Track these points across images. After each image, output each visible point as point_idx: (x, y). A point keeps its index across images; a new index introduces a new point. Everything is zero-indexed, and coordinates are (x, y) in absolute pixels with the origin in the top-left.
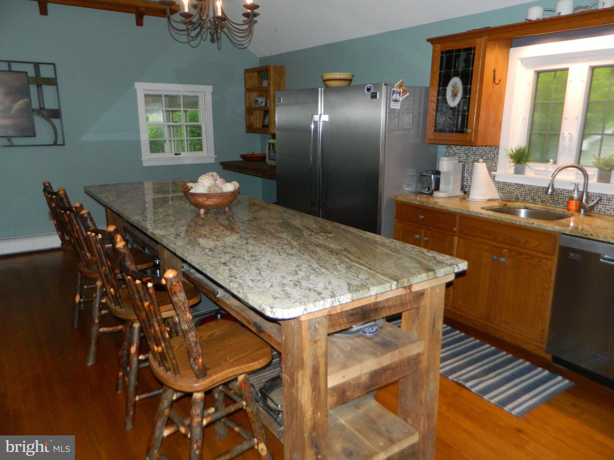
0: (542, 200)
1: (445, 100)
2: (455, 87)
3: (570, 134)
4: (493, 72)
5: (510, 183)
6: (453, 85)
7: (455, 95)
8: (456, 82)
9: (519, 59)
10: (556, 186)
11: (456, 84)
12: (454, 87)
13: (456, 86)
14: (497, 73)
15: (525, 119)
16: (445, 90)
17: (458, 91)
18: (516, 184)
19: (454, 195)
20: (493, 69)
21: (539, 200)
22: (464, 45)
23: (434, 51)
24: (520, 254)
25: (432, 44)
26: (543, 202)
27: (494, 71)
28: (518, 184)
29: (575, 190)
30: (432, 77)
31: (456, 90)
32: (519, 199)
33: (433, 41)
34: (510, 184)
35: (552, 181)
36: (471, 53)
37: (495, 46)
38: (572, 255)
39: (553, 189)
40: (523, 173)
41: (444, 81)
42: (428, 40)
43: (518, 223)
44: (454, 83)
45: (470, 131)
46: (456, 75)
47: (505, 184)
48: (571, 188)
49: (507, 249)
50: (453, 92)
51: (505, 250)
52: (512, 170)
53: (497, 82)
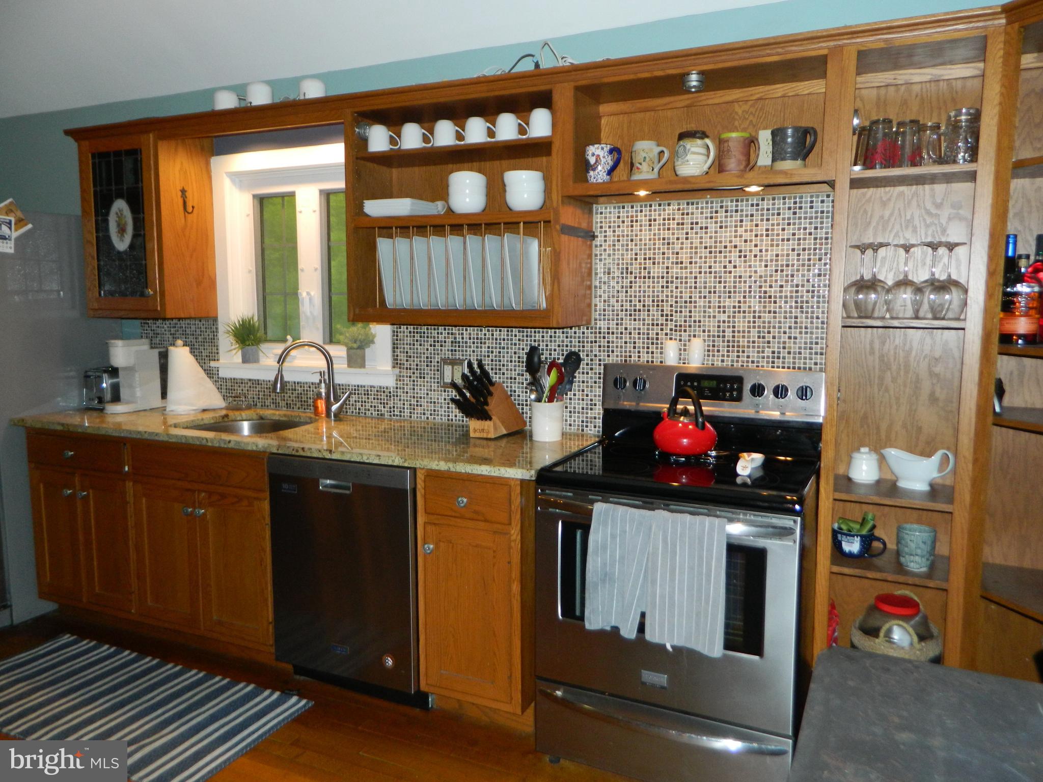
0: (287, 404)
1: (108, 239)
2: (120, 215)
3: (308, 293)
4: (180, 193)
5: (242, 379)
6: (117, 214)
7: (122, 230)
8: (120, 206)
9: (226, 173)
10: (287, 378)
11: (121, 210)
12: (118, 217)
13: (122, 214)
14: (189, 194)
15: (250, 271)
16: (106, 221)
17: (125, 224)
18: (250, 380)
19: (148, 408)
20: (179, 188)
21: (283, 404)
22: (124, 144)
23: (80, 153)
24: (223, 496)
25: (76, 140)
26: (288, 406)
27: (183, 191)
28: (253, 380)
29: (321, 381)
30: (84, 200)
31: (123, 222)
32: (256, 405)
33: (77, 134)
34: (242, 381)
35: (280, 371)
36: (137, 158)
37: (176, 150)
38: (285, 486)
39: (284, 384)
40: (256, 361)
41: (102, 206)
42: (68, 133)
43: (210, 444)
44: (119, 209)
45: (151, 293)
46: (120, 196)
47: (234, 380)
48: (316, 379)
49: (205, 492)
50: (119, 225)
51: (203, 494)
52: (238, 358)
53: (190, 210)
